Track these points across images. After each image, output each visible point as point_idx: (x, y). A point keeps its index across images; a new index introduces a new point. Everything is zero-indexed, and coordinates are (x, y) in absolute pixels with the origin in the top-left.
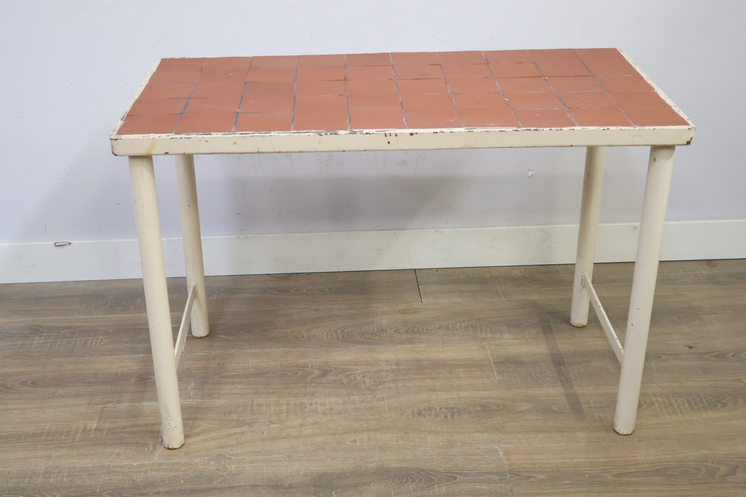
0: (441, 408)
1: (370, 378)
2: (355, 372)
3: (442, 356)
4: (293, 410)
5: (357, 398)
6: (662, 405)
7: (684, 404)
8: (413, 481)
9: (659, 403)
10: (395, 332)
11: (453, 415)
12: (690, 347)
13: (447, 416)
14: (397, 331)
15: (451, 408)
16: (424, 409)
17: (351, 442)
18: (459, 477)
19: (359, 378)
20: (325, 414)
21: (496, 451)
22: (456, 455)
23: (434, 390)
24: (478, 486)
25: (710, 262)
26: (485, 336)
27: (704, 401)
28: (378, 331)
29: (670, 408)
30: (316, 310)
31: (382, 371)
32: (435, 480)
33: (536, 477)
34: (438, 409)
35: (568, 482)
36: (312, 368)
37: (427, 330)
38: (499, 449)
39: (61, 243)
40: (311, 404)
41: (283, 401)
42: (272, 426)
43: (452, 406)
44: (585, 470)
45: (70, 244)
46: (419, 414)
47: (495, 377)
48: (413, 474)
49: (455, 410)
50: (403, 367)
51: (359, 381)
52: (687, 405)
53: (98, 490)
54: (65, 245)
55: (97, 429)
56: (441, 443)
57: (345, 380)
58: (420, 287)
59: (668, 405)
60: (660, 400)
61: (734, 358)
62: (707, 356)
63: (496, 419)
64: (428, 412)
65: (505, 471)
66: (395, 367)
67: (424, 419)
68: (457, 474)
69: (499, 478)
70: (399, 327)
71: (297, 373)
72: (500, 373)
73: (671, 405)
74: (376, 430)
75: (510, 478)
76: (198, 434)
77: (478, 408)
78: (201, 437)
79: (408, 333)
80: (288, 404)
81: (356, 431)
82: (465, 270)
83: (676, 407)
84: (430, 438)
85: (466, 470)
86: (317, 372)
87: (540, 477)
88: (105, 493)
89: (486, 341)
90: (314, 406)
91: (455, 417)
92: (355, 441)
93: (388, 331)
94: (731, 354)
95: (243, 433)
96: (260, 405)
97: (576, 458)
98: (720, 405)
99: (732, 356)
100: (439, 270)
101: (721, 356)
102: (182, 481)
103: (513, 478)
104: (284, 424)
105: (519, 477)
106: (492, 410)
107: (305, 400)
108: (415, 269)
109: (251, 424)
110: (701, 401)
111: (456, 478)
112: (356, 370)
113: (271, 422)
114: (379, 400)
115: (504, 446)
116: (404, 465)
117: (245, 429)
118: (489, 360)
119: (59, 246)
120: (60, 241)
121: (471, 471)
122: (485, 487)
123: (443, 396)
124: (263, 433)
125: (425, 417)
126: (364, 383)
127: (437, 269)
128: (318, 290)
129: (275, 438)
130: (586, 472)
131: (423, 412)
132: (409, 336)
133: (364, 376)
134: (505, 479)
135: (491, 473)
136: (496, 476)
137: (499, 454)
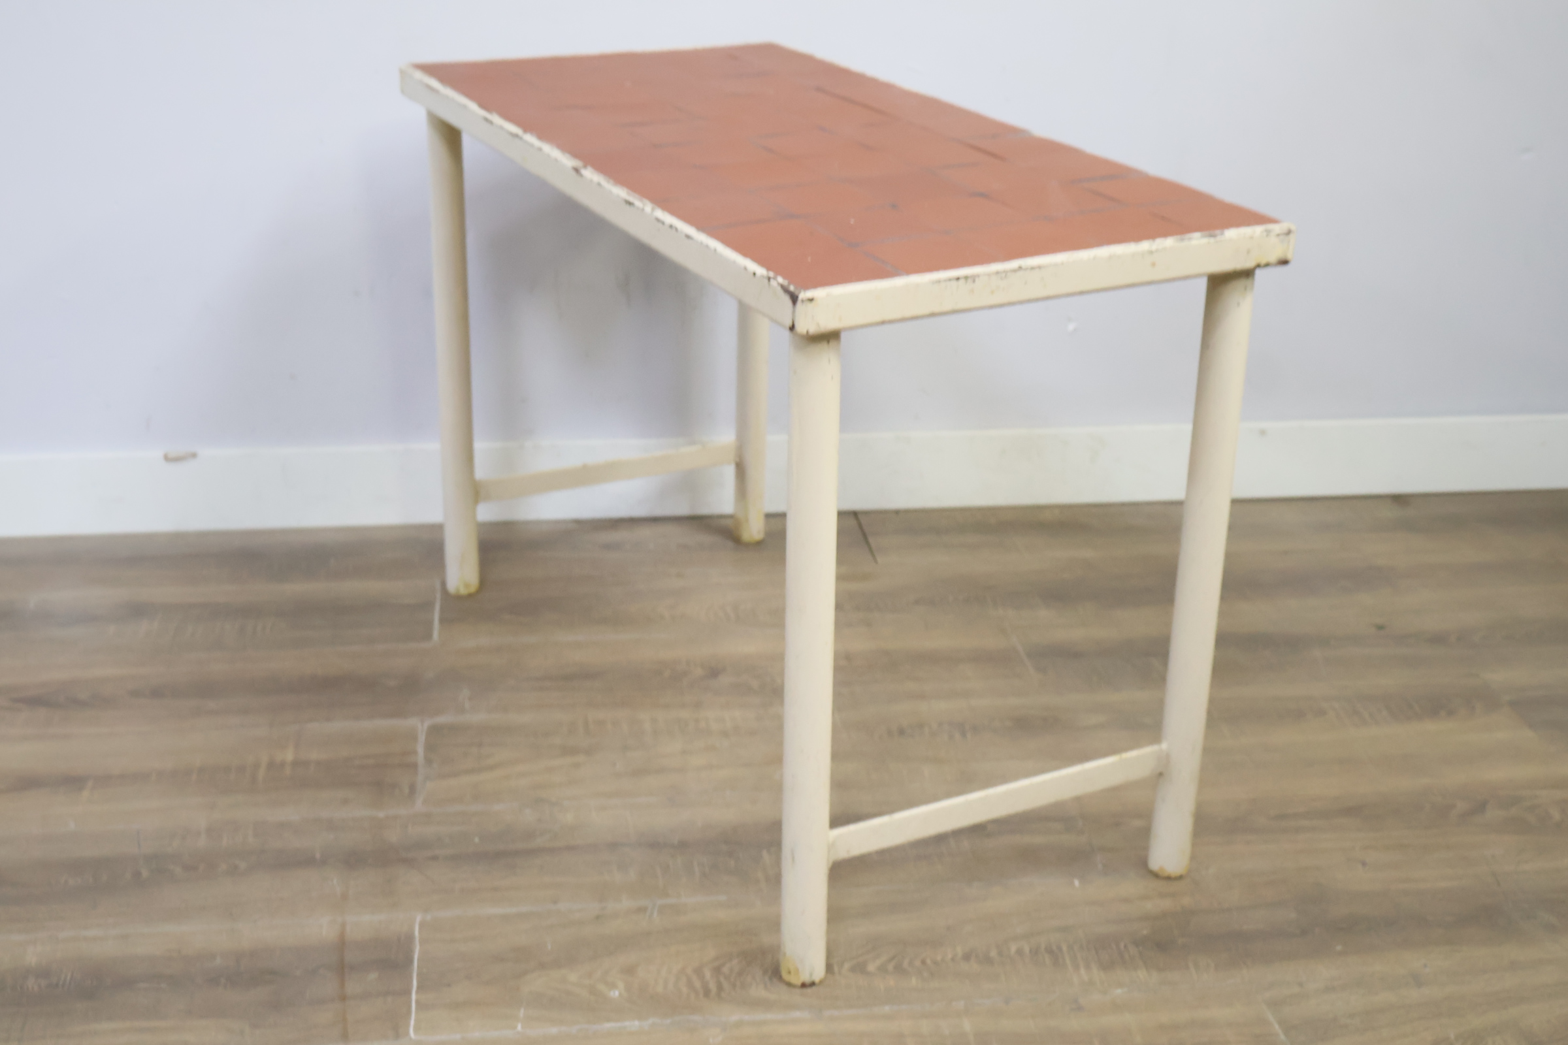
0: (941, 724)
2: (769, 670)
3: (929, 645)
4: (665, 730)
6: (1341, 712)
7: (1380, 711)
9: (1334, 709)
11: (964, 734)
12: (1381, 628)
13: (954, 736)
15: (958, 723)
16: (909, 727)
18: (990, 826)
20: (725, 734)
23: (923, 697)
24: (1027, 839)
25: (1399, 498)
26: (1002, 614)
27: (1415, 706)
29: (1355, 717)
30: (680, 576)
33: (1131, 824)
34: (934, 726)
36: (688, 665)
37: (894, 605)
40: (697, 720)
41: (643, 715)
42: (630, 754)
43: (961, 720)
45: (195, 455)
46: (902, 733)
47: (1032, 676)
49: (967, 726)
50: (859, 663)
54: (185, 457)
55: (296, 764)
56: (949, 777)
57: (754, 684)
58: (868, 538)
59: (1350, 712)
60: (1336, 706)
61: (1462, 643)
62: (1412, 640)
63: (1043, 739)
64: (917, 731)
65: (1073, 815)
67: (911, 741)
69: (1063, 826)
71: (662, 673)
72: (1043, 670)
73: (1356, 712)
75: (1084, 825)
77: (1010, 723)
78: (499, 772)
79: (860, 610)
80: (654, 721)
82: (948, 512)
83: (1364, 715)
84: (927, 769)
86: (699, 672)
88: (333, 859)
89: (1008, 622)
90: (702, 724)
91: (968, 736)
94: (1457, 636)
95: (576, 765)
96: (602, 723)
98: (1443, 711)
99: (1457, 639)
100: (900, 513)
101: (1437, 639)
102: (477, 840)
103: (1090, 825)
104: (652, 750)
105: (1099, 824)
106: (1035, 726)
107: (684, 714)
108: (856, 513)
109: (589, 752)
110: (1410, 707)
112: (771, 667)
113: (626, 748)
117: (581, 758)
118: (1018, 651)
120: (175, 451)
122: (1039, 839)
123: (943, 705)
124: (615, 764)
125: (912, 737)
127: (897, 511)
128: (678, 546)
129: (641, 773)
131: (909, 731)
132: (862, 615)
134: (1075, 827)
135: (1048, 819)
136: (1057, 824)
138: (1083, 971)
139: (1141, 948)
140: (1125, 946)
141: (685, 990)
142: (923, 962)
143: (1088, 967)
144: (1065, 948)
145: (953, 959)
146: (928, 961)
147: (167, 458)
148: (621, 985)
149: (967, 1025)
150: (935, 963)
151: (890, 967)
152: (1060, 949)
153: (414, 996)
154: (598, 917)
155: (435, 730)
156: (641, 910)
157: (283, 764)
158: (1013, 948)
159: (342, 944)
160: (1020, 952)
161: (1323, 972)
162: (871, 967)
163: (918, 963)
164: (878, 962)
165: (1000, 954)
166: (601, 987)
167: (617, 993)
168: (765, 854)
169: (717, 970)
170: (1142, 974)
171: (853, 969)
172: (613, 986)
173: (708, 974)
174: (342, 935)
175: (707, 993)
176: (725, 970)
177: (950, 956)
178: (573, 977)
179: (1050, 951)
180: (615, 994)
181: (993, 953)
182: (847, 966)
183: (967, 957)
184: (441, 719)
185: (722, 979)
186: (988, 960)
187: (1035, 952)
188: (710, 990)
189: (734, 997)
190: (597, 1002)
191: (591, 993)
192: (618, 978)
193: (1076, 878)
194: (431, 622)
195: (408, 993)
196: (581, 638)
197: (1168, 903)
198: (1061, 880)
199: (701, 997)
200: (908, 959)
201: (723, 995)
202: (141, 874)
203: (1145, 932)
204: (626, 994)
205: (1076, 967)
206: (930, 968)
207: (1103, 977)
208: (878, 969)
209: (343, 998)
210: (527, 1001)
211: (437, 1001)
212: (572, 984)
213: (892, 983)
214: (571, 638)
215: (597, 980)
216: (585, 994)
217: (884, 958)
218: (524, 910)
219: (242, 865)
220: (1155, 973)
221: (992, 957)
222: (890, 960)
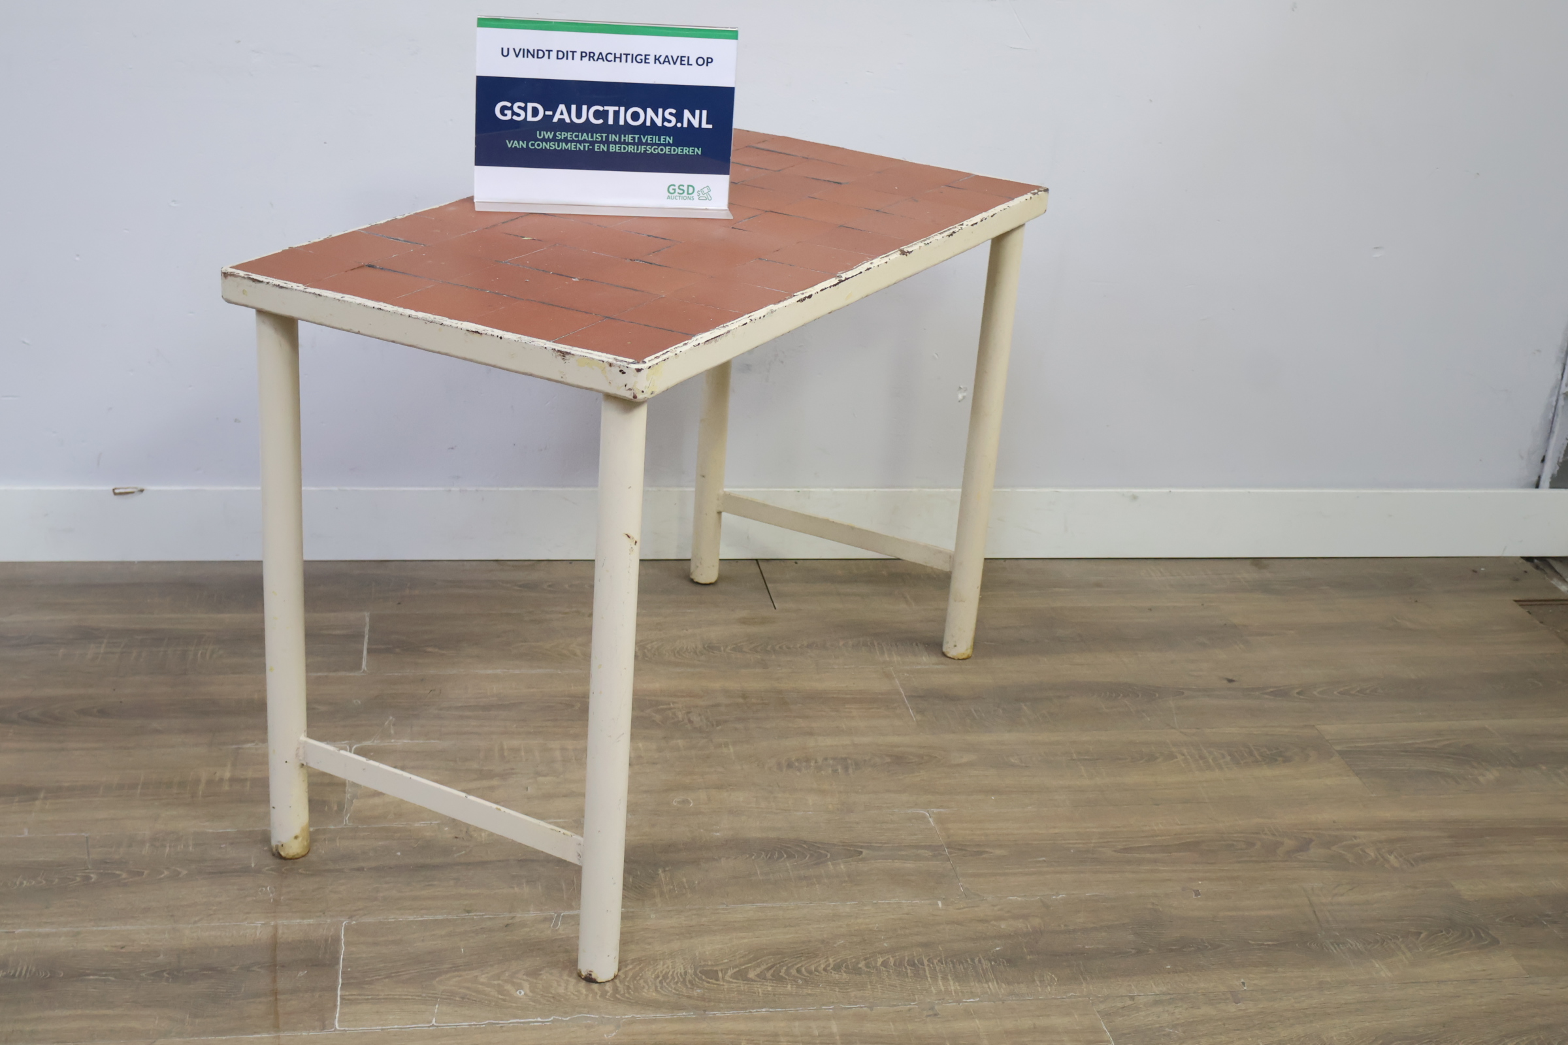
0: (826, 759)
1: (700, 715)
2: (672, 705)
3: (819, 686)
4: (574, 758)
5: (680, 742)
6: (1189, 757)
7: (1223, 757)
8: (790, 856)
9: (1183, 755)
10: (734, 649)
11: (846, 768)
12: (1230, 681)
13: (837, 770)
14: (738, 649)
15: (842, 758)
16: (797, 760)
17: (679, 802)
18: (865, 852)
19: (680, 715)
21: (924, 817)
22: (857, 823)
23: (811, 734)
24: (897, 864)
25: (1256, 561)
26: (888, 659)
27: (1256, 753)
28: (704, 648)
29: (1201, 762)
31: (718, 705)
32: (827, 856)
33: (991, 853)
34: (820, 760)
35: (1044, 859)
37: (789, 648)
38: (928, 815)
39: (126, 488)
41: (554, 744)
42: (541, 779)
43: (844, 756)
44: (1069, 843)
45: (142, 491)
46: (790, 765)
47: (911, 716)
48: (788, 847)
49: (849, 762)
50: (754, 700)
51: (681, 719)
52: (1228, 758)
53: (253, 865)
54: (132, 493)
55: (234, 780)
56: (830, 807)
57: (658, 717)
58: (769, 585)
59: (1197, 757)
60: (1185, 751)
61: (1301, 697)
62: (1257, 693)
63: (918, 774)
64: (804, 764)
65: (940, 844)
66: (741, 700)
67: (798, 774)
68: (862, 847)
69: (930, 854)
70: (740, 642)
71: (573, 706)
72: (920, 711)
73: (1202, 757)
74: (720, 787)
75: (950, 853)
77: (888, 760)
79: (757, 652)
80: (563, 749)
81: (687, 788)
82: (843, 562)
83: (1211, 761)
84: (811, 799)
85: (876, 843)
87: (998, 852)
88: (267, 868)
89: (892, 666)
91: (851, 771)
92: (685, 802)
93: (722, 649)
94: (1297, 690)
95: (494, 788)
96: (516, 750)
97: (1054, 827)
98: (1280, 759)
99: (1298, 693)
100: (798, 561)
101: (1280, 693)
102: (399, 854)
103: (955, 853)
104: (562, 776)
105: (964, 852)
106: (912, 763)
108: (757, 560)
109: (504, 776)
110: (1251, 753)
111: (861, 852)
112: (674, 703)
113: (538, 774)
114: (719, 746)
115: (935, 811)
116: (772, 835)
117: (495, 782)
118: (900, 694)
119: (121, 494)
120: (123, 486)
121: (885, 843)
122: (910, 865)
123: (829, 741)
124: (527, 788)
125: (799, 770)
126: (690, 722)
127: (796, 561)
129: (548, 797)
130: (1071, 846)
131: (797, 764)
132: (759, 657)
133: (689, 713)
134: (942, 855)
135: (917, 847)
136: (926, 851)
137: (929, 822)
138: (940, 983)
139: (993, 963)
140: (980, 961)
141: (584, 991)
142: (798, 971)
143: (945, 978)
144: (926, 962)
145: (825, 970)
146: (803, 969)
147: (115, 493)
148: (526, 985)
149: (834, 1027)
150: (810, 972)
151: (769, 975)
152: (922, 964)
153: (339, 993)
154: (507, 926)
155: (362, 753)
156: (546, 920)
157: (221, 780)
158: (880, 960)
159: (274, 945)
160: (885, 964)
161: (1155, 987)
162: (752, 975)
163: (793, 972)
164: (758, 970)
165: (867, 966)
166: (508, 987)
167: (523, 993)
168: (660, 871)
170: (993, 986)
171: (735, 976)
172: (520, 987)
174: (275, 936)
177: (823, 966)
178: (483, 978)
179: (912, 964)
180: (520, 994)
181: (862, 965)
182: (730, 973)
183: (837, 968)
184: (368, 743)
186: (857, 971)
187: (899, 964)
188: (607, 992)
189: (628, 998)
190: (504, 1000)
191: (500, 992)
192: (524, 980)
193: (939, 899)
194: (362, 652)
195: (336, 989)
196: (499, 671)
197: (1020, 924)
198: (928, 902)
199: (598, 997)
200: (785, 968)
201: (618, 996)
202: (91, 878)
203: (997, 949)
204: (531, 994)
205: (934, 978)
206: (805, 976)
207: (958, 988)
208: (758, 976)
209: (275, 993)
210: (441, 998)
211: (359, 997)
212: (482, 984)
213: (770, 989)
214: (490, 672)
215: (506, 981)
216: (494, 993)
217: (763, 967)
218: (440, 917)
219: (184, 872)
220: (1003, 985)
221: (861, 968)
222: (769, 969)
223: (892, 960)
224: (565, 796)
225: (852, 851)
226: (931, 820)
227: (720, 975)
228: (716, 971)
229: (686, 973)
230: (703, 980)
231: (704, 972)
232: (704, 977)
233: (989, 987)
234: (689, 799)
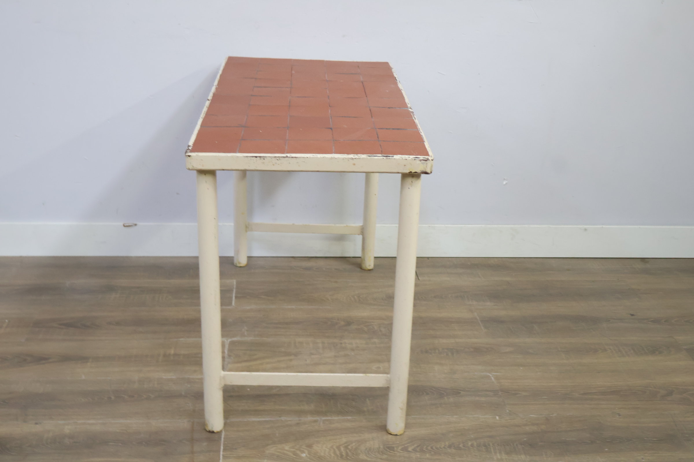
0: (443, 349)
1: (385, 328)
2: (372, 323)
3: (440, 315)
4: (327, 347)
5: (376, 340)
6: (613, 351)
7: (630, 351)
8: (427, 394)
9: (610, 349)
11: (453, 353)
12: (632, 315)
13: (448, 354)
15: (451, 349)
16: (430, 349)
17: (375, 368)
18: (462, 393)
19: (376, 328)
20: (353, 350)
21: (489, 377)
22: (458, 379)
23: (436, 337)
24: (477, 398)
25: (643, 259)
26: (471, 303)
27: (645, 349)
28: (387, 297)
29: (619, 353)
30: (336, 282)
32: (444, 394)
33: (522, 395)
34: (440, 349)
35: (546, 397)
36: (338, 320)
37: (426, 298)
38: (491, 376)
40: (341, 343)
41: (319, 340)
42: (313, 356)
44: (558, 390)
45: (136, 225)
46: (427, 352)
47: (482, 330)
48: (426, 390)
49: (454, 350)
51: (376, 330)
52: (632, 351)
53: (183, 393)
54: (132, 226)
55: (175, 355)
56: (446, 371)
57: (366, 329)
59: (618, 351)
61: (666, 323)
62: (645, 321)
63: (486, 357)
64: (433, 351)
65: (497, 389)
67: (430, 355)
68: (460, 390)
69: (492, 394)
71: (327, 323)
72: (487, 328)
73: (620, 351)
75: (502, 394)
76: (255, 360)
77: (472, 350)
78: (258, 362)
80: (323, 343)
81: (380, 361)
82: (450, 259)
83: (624, 352)
84: (436, 368)
85: (467, 388)
86: (343, 323)
87: (524, 394)
88: (188, 395)
89: (473, 307)
90: (343, 345)
91: (455, 355)
95: (291, 360)
96: (301, 343)
97: (551, 383)
98: (657, 352)
99: (665, 321)
100: (429, 258)
101: (656, 321)
103: (504, 394)
104: (322, 355)
105: (508, 394)
106: (483, 351)
107: (336, 341)
109: (296, 355)
110: (643, 350)
111: (460, 393)
112: (373, 322)
113: (311, 354)
115: (495, 374)
116: (419, 384)
117: (292, 357)
118: (477, 319)
120: (128, 223)
121: (471, 389)
122: (483, 399)
123: (444, 341)
124: (306, 360)
126: (381, 331)
127: (428, 258)
128: (336, 269)
129: (316, 364)
131: (430, 351)
133: (380, 327)
134: (498, 394)
135: (487, 391)
136: (490, 393)
137: (491, 379)
138: (498, 455)
139: (523, 446)
140: (517, 445)
141: (333, 455)
142: (432, 448)
143: (500, 453)
144: (491, 445)
145: (444, 448)
146: (434, 448)
147: (124, 226)
148: (306, 452)
150: (437, 448)
151: (418, 449)
152: (489, 445)
153: (221, 453)
154: (298, 424)
155: (232, 343)
156: (315, 421)
157: (170, 355)
158: (470, 443)
159: (192, 430)
160: (472, 445)
161: (599, 459)
162: (410, 449)
163: (429, 448)
164: (413, 447)
165: (464, 446)
166: (298, 452)
168: (367, 400)
169: (346, 447)
170: (523, 457)
171: (402, 450)
172: (303, 452)
173: (342, 449)
174: (193, 427)
175: (342, 456)
176: (349, 447)
177: (443, 446)
178: (287, 448)
179: (485, 446)
180: (304, 455)
181: (461, 446)
182: (400, 448)
183: (450, 447)
184: (235, 339)
185: (348, 451)
186: (459, 448)
187: (479, 445)
188: (343, 455)
189: (353, 458)
190: (296, 458)
191: (294, 454)
192: (305, 449)
193: (497, 415)
194: (231, 298)
195: (219, 451)
196: (294, 307)
197: (535, 428)
198: (491, 417)
199: (339, 458)
200: (425, 447)
201: (348, 457)
202: (111, 398)
203: (525, 439)
204: (309, 456)
205: (495, 453)
206: (434, 450)
207: (507, 457)
208: (413, 450)
209: (193, 453)
210: (268, 457)
211: (231, 455)
212: (286, 450)
213: (418, 456)
214: (289, 307)
215: (297, 449)
216: (291, 454)
217: (415, 446)
218: (267, 419)
219: (152, 396)
220: (528, 457)
221: (460, 447)
222: (418, 446)
223: (475, 444)
224: (324, 364)
225: (456, 392)
226: (493, 378)
227: (395, 449)
228: (393, 447)
229: (379, 447)
230: (387, 451)
231: (388, 448)
232: (388, 450)
233: (521, 458)
234: (381, 367)
